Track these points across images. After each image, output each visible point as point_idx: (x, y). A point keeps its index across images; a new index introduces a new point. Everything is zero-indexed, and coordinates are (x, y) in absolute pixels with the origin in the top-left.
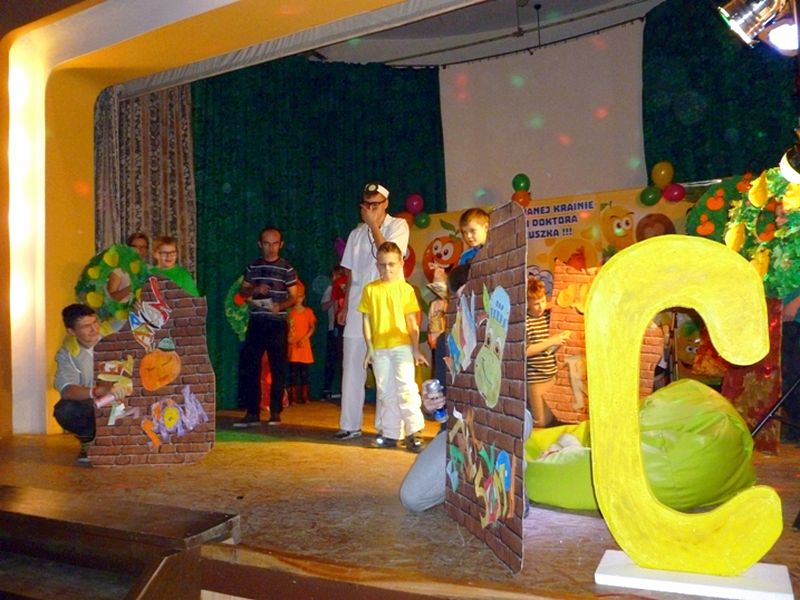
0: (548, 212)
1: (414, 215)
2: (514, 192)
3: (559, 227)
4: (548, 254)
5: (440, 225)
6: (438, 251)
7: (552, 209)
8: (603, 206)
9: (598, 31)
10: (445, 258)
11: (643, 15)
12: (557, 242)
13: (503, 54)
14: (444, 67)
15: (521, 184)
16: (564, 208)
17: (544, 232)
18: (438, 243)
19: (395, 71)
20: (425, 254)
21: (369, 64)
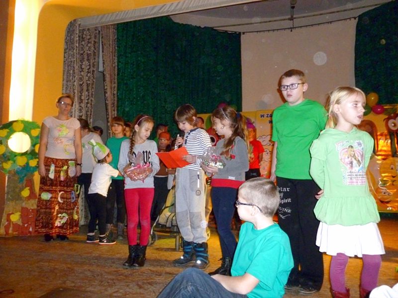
11: (356, 16)
13: (278, 30)
19: (219, 33)
21: (205, 27)
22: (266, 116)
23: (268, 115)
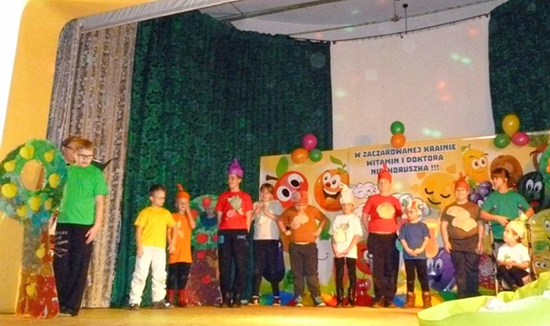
0: (420, 151)
1: (309, 151)
2: (392, 135)
3: (428, 164)
4: (420, 185)
5: (330, 160)
6: (327, 181)
7: (422, 150)
8: (464, 148)
10: (333, 186)
11: (488, 12)
12: (427, 175)
13: (381, 36)
14: (334, 42)
15: (398, 129)
16: (432, 149)
17: (416, 167)
18: (328, 175)
19: (297, 42)
20: (317, 183)
21: (277, 36)
22: (362, 154)
23: (365, 153)
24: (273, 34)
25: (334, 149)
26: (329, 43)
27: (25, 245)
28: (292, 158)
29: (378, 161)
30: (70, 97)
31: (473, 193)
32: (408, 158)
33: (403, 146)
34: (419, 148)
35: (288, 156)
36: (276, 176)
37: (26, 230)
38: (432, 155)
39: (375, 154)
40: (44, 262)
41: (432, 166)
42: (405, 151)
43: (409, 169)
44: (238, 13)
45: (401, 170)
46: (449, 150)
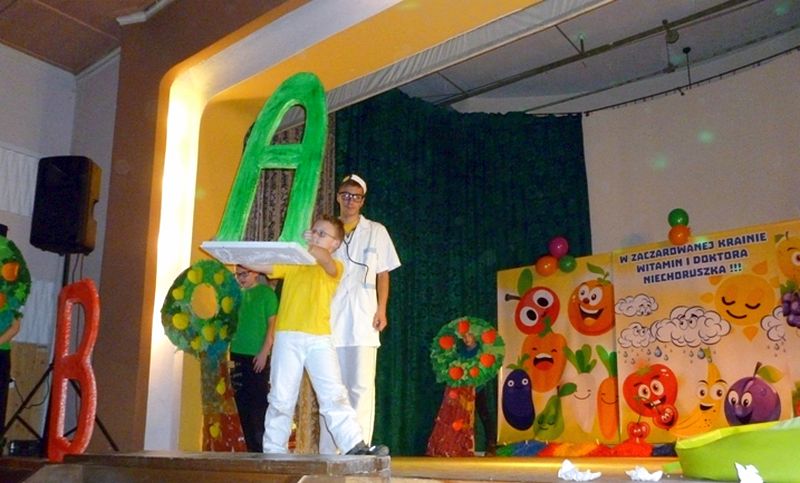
0: (712, 247)
1: (558, 259)
2: (669, 228)
3: (726, 263)
4: (714, 293)
5: (586, 269)
6: (585, 296)
7: (716, 244)
8: (778, 238)
9: (759, 63)
10: (592, 303)
12: (724, 279)
13: (652, 96)
14: (587, 114)
15: (678, 220)
16: (730, 242)
17: (708, 269)
18: (585, 288)
19: (537, 119)
20: (571, 299)
21: (509, 114)
23: (635, 255)
24: (503, 113)
25: (594, 253)
26: (579, 115)
27: (204, 381)
28: (537, 270)
29: (652, 265)
30: (261, 212)
31: (795, 300)
32: (695, 258)
33: (686, 241)
34: (712, 243)
35: (532, 268)
36: (517, 295)
37: (203, 364)
38: (731, 252)
39: (648, 255)
40: (226, 398)
41: (731, 266)
42: (690, 249)
43: (698, 273)
44: (460, 92)
45: (686, 274)
46: (755, 242)
